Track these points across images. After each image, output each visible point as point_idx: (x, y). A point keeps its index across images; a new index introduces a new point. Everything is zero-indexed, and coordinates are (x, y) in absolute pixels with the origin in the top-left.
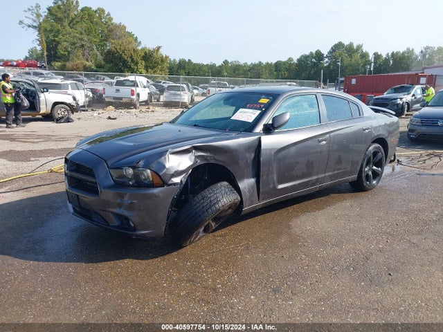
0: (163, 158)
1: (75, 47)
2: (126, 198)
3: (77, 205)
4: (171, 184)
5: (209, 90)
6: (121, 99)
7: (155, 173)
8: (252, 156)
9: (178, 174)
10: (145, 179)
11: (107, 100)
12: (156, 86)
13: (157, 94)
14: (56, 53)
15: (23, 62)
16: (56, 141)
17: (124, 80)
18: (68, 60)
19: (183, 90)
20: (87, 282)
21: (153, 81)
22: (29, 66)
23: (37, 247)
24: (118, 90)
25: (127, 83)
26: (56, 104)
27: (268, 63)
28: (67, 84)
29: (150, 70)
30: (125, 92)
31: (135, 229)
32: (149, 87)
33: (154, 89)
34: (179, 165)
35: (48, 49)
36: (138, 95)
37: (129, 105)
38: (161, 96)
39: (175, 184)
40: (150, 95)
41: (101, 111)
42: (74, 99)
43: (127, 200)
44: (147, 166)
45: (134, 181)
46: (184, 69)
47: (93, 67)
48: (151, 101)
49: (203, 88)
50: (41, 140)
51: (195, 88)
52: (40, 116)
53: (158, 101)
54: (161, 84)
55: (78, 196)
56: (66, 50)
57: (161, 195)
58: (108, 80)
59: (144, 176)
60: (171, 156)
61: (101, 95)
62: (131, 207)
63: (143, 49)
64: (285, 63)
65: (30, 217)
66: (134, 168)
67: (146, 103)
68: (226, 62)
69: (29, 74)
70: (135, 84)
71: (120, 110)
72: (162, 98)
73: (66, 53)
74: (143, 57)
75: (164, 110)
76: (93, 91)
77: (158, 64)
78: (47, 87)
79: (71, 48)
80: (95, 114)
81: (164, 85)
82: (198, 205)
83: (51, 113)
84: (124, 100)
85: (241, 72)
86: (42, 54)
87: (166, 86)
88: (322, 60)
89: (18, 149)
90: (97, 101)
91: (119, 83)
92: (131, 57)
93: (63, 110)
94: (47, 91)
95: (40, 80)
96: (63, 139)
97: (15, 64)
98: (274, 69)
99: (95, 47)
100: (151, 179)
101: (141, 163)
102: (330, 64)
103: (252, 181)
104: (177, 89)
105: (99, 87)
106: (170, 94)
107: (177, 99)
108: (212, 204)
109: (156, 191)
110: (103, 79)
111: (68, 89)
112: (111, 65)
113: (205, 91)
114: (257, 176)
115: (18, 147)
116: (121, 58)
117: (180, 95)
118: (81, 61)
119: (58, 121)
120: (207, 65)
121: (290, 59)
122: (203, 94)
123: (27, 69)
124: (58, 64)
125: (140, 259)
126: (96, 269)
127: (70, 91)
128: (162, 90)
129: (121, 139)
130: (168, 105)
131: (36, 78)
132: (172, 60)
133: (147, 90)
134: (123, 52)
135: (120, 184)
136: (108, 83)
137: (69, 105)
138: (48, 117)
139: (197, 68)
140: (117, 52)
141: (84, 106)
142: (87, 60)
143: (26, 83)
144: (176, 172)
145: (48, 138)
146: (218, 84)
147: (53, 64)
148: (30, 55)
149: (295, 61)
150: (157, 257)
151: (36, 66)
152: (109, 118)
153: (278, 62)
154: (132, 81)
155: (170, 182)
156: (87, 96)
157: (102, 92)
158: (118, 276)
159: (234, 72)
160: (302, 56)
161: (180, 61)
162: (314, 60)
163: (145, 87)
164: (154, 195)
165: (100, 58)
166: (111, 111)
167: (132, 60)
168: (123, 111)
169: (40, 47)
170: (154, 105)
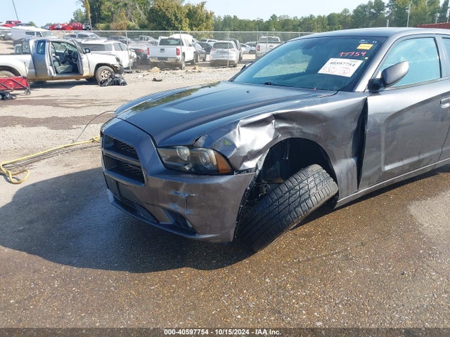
0: (232, 133)
1: (118, 7)
2: (181, 191)
3: (117, 193)
4: (242, 171)
5: (259, 47)
6: (166, 59)
7: (221, 155)
8: (354, 126)
9: (252, 155)
10: (207, 164)
11: (152, 60)
12: (202, 45)
13: (202, 53)
14: (100, 14)
15: (68, 25)
16: (99, 106)
17: (169, 39)
18: (112, 21)
19: (231, 47)
20: (131, 306)
21: (198, 39)
22: (75, 28)
23: (71, 244)
24: (162, 50)
25: (172, 42)
26: (99, 65)
27: (319, 17)
28: (111, 45)
29: (194, 28)
30: (170, 51)
31: (193, 232)
32: (194, 46)
33: (199, 48)
34: (253, 142)
35: (92, 10)
36: (184, 54)
37: (175, 66)
38: (208, 56)
39: (248, 171)
40: (196, 54)
41: (145, 72)
42: (118, 60)
43: (182, 193)
44: (208, 145)
45: (191, 165)
46: (230, 26)
47: (137, 27)
48: (197, 61)
49: (251, 45)
50: (84, 105)
51: (243, 46)
52: (84, 80)
53: (204, 60)
54: (207, 42)
55: (117, 182)
56: (110, 11)
57: (229, 186)
58: (152, 39)
59: (206, 159)
60: (243, 130)
61: (146, 56)
62: (187, 203)
63: (186, 6)
64: (339, 16)
65: (66, 200)
66: (191, 147)
67: (192, 63)
68: (274, 17)
69: (74, 36)
70: (180, 43)
71: (166, 72)
72: (209, 58)
73: (110, 13)
74: (188, 14)
75: (211, 69)
76: (137, 51)
77: (203, 21)
78: (89, 48)
79: (114, 8)
80: (140, 76)
81: (209, 43)
82: (281, 200)
83: (95, 76)
84: (169, 61)
85: (291, 27)
86: (87, 16)
87: (212, 44)
88: (383, 9)
89: (61, 115)
90: (142, 62)
91: (164, 42)
92: (175, 15)
93: (106, 72)
94: (89, 52)
95: (83, 42)
96: (106, 104)
97: (61, 27)
98: (327, 23)
99: (138, 6)
100: (215, 163)
101: (201, 141)
102: (391, 14)
103: (352, 161)
104: (225, 46)
105: (143, 46)
106: (218, 52)
107: (225, 57)
108: (301, 200)
109: (223, 180)
110: (148, 39)
111: (111, 50)
112: (155, 24)
113: (254, 48)
114: (359, 154)
115: (61, 113)
116: (164, 16)
117: (227, 53)
118: (125, 21)
119: (102, 84)
120: (254, 21)
121: (346, 11)
122: (251, 52)
123: (73, 32)
124: (102, 25)
125: (201, 269)
126: (144, 284)
127: (113, 52)
128: (208, 49)
129: (171, 106)
130: (216, 64)
131: (79, 40)
132: (217, 17)
133: (193, 49)
134: (167, 10)
135: (173, 169)
136: (152, 43)
137: (112, 66)
138: (92, 80)
139: (244, 24)
140: (161, 10)
141: (128, 68)
142: (131, 21)
143: (67, 43)
144: (249, 153)
145: (92, 103)
146: (269, 39)
147: (97, 25)
148: (76, 18)
149: (351, 13)
150: (222, 266)
151: (81, 29)
152: (155, 80)
153: (331, 14)
154: (177, 40)
155: (242, 168)
156: (131, 57)
157: (146, 53)
158: (173, 297)
159: (283, 27)
160: (360, 6)
161: (225, 18)
162: (372, 10)
163: (190, 46)
164: (220, 186)
165: (143, 17)
166: (156, 72)
167: (176, 17)
168: (168, 72)
169: (84, 9)
170: (200, 65)
